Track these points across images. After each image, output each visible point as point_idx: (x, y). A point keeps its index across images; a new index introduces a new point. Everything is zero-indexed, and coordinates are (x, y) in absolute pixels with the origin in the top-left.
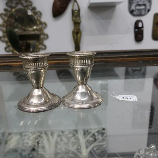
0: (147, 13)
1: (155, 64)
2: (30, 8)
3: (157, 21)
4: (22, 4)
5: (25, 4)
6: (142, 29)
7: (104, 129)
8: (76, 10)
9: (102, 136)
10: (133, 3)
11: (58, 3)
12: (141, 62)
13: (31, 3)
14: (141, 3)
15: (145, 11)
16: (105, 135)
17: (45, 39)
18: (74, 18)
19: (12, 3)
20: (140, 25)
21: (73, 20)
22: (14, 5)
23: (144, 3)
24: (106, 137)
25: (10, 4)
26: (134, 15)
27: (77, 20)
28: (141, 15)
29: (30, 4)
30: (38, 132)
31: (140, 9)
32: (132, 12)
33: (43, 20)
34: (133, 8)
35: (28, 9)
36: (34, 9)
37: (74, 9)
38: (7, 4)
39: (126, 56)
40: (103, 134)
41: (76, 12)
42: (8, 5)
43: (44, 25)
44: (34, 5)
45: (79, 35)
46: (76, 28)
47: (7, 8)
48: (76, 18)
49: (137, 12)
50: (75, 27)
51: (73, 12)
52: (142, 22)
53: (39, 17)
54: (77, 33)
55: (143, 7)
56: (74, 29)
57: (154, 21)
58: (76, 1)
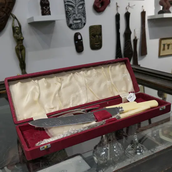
0: (83, 27)
3: (92, 33)
6: (81, 41)
10: (70, 18)
14: (77, 18)
15: (82, 25)
20: (79, 38)
23: (80, 18)
26: (72, 29)
28: (78, 28)
31: (77, 23)
32: (70, 26)
34: (71, 22)
41: (17, 28)
45: (23, 51)
49: (74, 25)
51: (14, 29)
52: (80, 34)
55: (79, 21)
56: (17, 46)
57: (90, 33)
58: (15, 18)
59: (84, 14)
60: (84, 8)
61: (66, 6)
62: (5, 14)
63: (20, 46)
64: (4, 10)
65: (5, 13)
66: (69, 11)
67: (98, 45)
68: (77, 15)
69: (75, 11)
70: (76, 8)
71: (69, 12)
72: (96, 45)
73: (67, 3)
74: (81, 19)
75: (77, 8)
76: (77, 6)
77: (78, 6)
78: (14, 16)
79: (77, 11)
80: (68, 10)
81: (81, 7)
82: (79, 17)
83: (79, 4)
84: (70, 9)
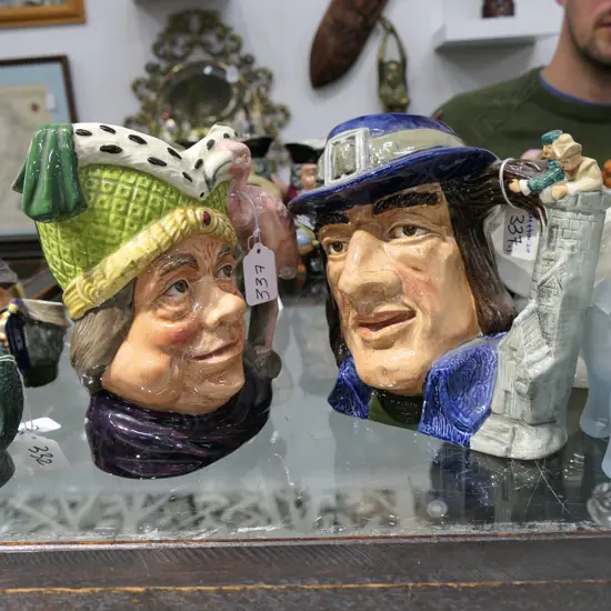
2: (234, 58)
4: (206, 46)
5: (217, 47)
8: (392, 62)
11: (332, 41)
13: (238, 43)
18: (387, 90)
19: (173, 43)
21: (383, 98)
22: (178, 52)
25: (167, 47)
27: (396, 94)
29: (232, 45)
33: (277, 97)
35: (228, 64)
36: (247, 61)
37: (387, 59)
38: (156, 48)
41: (393, 67)
42: (161, 52)
43: (280, 117)
47: (154, 60)
48: (394, 88)
51: (382, 67)
53: (263, 90)
58: (392, 31)
62: (360, 19)
65: (359, 12)
78: (387, 25)
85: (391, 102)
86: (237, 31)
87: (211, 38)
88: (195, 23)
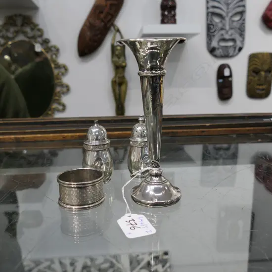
0: (237, 54)
1: (260, 140)
2: (40, 40)
3: (254, 66)
4: (25, 33)
5: (30, 34)
6: (230, 79)
7: (166, 254)
8: (119, 46)
9: (163, 266)
10: (214, 36)
11: (88, 34)
12: (235, 136)
13: (41, 32)
14: (227, 37)
15: (235, 51)
16: (168, 265)
17: (63, 93)
18: (116, 59)
19: (8, 30)
20: (227, 73)
21: (114, 62)
22: (10, 35)
23: (233, 37)
24: (170, 267)
25: (4, 32)
26: (216, 56)
27: (120, 62)
28: (227, 56)
29: (39, 33)
30: (47, 260)
31: (227, 47)
32: (212, 51)
33: (61, 60)
34: (214, 44)
35: (36, 42)
36: (46, 42)
37: (115, 44)
39: (208, 125)
40: (164, 262)
41: (119, 48)
43: (63, 70)
44: (46, 36)
45: (123, 87)
46: (118, 75)
48: (119, 58)
49: (220, 50)
50: (116, 73)
51: (113, 48)
52: (229, 67)
53: (54, 56)
54: (120, 84)
55: (230, 44)
56: (116, 76)
57: (249, 67)
58: (118, 31)
59: (241, 31)
60: (244, 20)
61: (210, 14)
62: (103, 24)
63: (119, 77)
64: (102, 16)
65: (103, 21)
66: (214, 23)
67: (263, 90)
68: (227, 32)
69: (224, 25)
70: (227, 19)
71: (213, 25)
72: (259, 89)
73: (211, 10)
74: (234, 40)
75: (230, 19)
76: (230, 14)
77: (232, 17)
78: (116, 28)
79: (230, 25)
80: (211, 21)
81: (237, 18)
82: (231, 35)
83: (234, 12)
84: (217, 20)
85: (117, 65)
86: (41, 26)
87: (28, 30)
88: (19, 21)
